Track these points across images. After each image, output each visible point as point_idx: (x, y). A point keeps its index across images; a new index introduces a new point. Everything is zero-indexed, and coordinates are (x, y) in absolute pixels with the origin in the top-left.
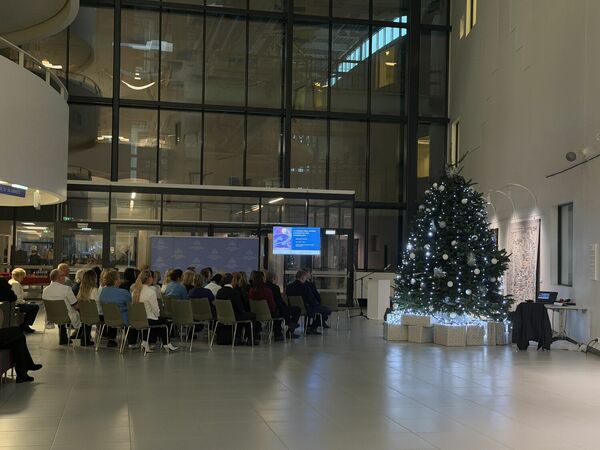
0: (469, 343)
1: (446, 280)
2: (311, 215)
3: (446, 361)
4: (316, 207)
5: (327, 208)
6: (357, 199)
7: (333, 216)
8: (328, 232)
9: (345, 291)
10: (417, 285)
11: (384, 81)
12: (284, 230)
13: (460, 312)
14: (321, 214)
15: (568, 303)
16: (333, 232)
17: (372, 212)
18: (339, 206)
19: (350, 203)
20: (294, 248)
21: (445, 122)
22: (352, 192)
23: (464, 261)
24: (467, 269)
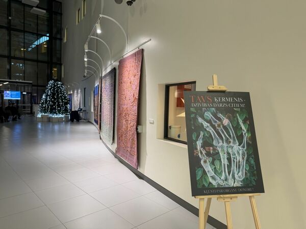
0: (59, 121)
1: (53, 105)
2: (19, 88)
3: (53, 125)
4: (21, 86)
5: (24, 86)
6: (33, 84)
7: (26, 88)
8: (24, 93)
9: (30, 110)
10: (45, 107)
11: (43, 51)
12: (8, 92)
13: (57, 114)
14: (23, 88)
15: (85, 111)
16: (25, 93)
17: (39, 88)
18: (28, 86)
19: (31, 85)
20: (12, 97)
21: (61, 65)
22: (31, 82)
23: (58, 101)
24: (59, 103)
